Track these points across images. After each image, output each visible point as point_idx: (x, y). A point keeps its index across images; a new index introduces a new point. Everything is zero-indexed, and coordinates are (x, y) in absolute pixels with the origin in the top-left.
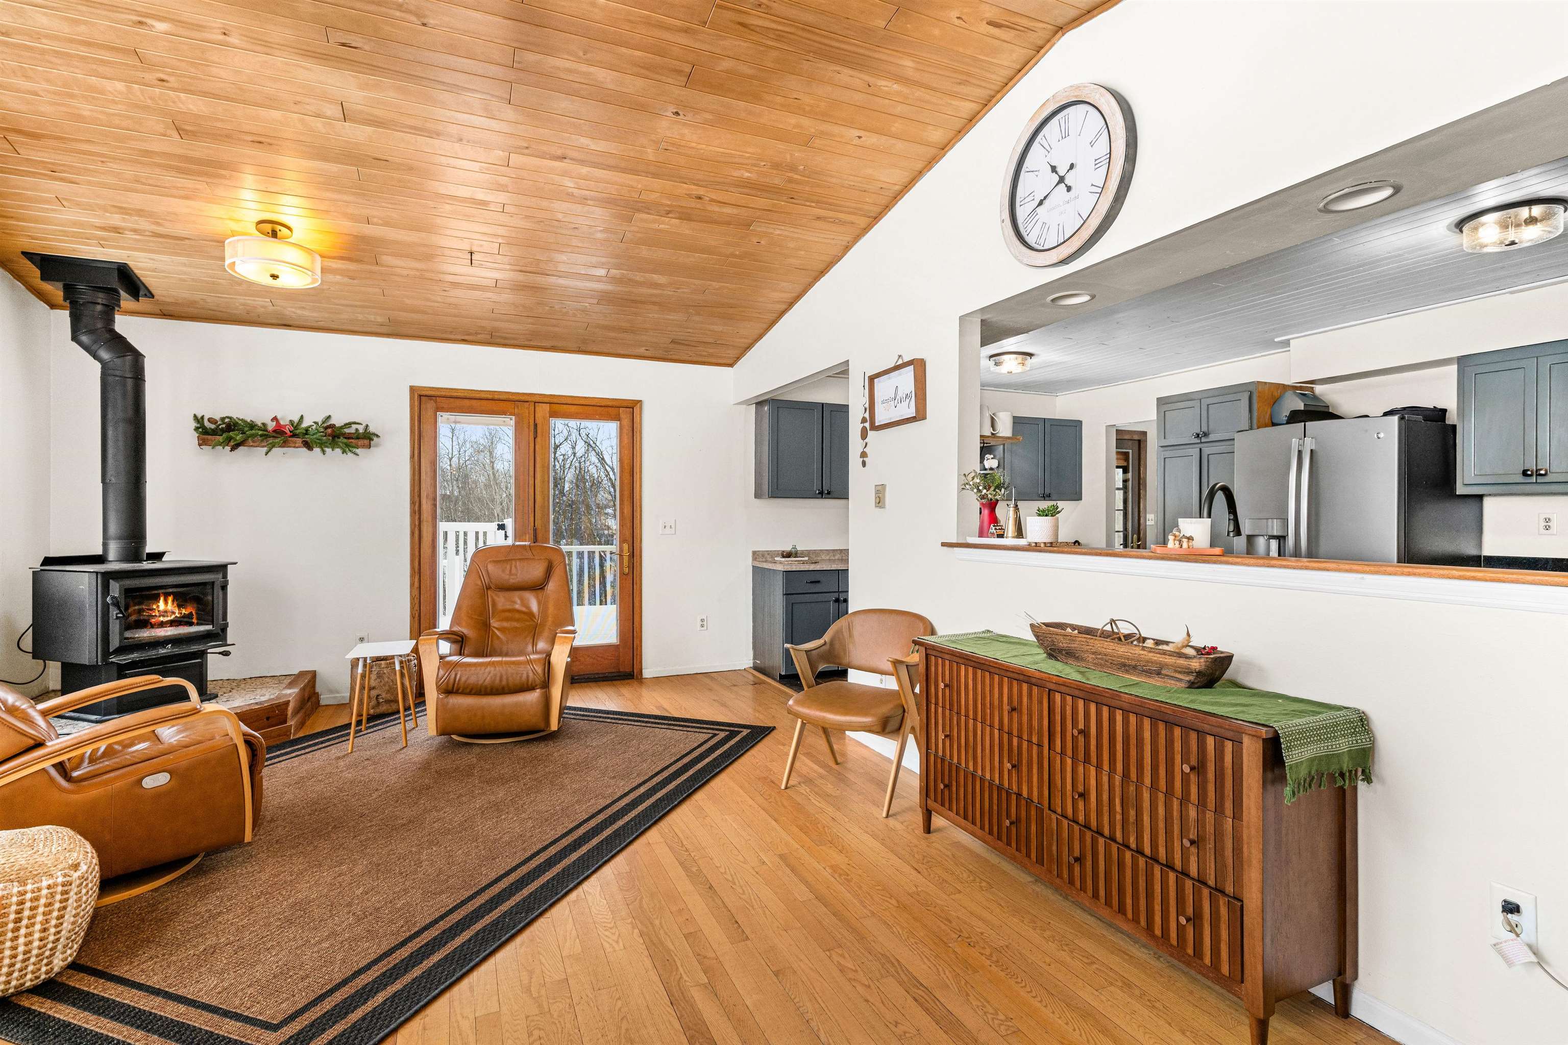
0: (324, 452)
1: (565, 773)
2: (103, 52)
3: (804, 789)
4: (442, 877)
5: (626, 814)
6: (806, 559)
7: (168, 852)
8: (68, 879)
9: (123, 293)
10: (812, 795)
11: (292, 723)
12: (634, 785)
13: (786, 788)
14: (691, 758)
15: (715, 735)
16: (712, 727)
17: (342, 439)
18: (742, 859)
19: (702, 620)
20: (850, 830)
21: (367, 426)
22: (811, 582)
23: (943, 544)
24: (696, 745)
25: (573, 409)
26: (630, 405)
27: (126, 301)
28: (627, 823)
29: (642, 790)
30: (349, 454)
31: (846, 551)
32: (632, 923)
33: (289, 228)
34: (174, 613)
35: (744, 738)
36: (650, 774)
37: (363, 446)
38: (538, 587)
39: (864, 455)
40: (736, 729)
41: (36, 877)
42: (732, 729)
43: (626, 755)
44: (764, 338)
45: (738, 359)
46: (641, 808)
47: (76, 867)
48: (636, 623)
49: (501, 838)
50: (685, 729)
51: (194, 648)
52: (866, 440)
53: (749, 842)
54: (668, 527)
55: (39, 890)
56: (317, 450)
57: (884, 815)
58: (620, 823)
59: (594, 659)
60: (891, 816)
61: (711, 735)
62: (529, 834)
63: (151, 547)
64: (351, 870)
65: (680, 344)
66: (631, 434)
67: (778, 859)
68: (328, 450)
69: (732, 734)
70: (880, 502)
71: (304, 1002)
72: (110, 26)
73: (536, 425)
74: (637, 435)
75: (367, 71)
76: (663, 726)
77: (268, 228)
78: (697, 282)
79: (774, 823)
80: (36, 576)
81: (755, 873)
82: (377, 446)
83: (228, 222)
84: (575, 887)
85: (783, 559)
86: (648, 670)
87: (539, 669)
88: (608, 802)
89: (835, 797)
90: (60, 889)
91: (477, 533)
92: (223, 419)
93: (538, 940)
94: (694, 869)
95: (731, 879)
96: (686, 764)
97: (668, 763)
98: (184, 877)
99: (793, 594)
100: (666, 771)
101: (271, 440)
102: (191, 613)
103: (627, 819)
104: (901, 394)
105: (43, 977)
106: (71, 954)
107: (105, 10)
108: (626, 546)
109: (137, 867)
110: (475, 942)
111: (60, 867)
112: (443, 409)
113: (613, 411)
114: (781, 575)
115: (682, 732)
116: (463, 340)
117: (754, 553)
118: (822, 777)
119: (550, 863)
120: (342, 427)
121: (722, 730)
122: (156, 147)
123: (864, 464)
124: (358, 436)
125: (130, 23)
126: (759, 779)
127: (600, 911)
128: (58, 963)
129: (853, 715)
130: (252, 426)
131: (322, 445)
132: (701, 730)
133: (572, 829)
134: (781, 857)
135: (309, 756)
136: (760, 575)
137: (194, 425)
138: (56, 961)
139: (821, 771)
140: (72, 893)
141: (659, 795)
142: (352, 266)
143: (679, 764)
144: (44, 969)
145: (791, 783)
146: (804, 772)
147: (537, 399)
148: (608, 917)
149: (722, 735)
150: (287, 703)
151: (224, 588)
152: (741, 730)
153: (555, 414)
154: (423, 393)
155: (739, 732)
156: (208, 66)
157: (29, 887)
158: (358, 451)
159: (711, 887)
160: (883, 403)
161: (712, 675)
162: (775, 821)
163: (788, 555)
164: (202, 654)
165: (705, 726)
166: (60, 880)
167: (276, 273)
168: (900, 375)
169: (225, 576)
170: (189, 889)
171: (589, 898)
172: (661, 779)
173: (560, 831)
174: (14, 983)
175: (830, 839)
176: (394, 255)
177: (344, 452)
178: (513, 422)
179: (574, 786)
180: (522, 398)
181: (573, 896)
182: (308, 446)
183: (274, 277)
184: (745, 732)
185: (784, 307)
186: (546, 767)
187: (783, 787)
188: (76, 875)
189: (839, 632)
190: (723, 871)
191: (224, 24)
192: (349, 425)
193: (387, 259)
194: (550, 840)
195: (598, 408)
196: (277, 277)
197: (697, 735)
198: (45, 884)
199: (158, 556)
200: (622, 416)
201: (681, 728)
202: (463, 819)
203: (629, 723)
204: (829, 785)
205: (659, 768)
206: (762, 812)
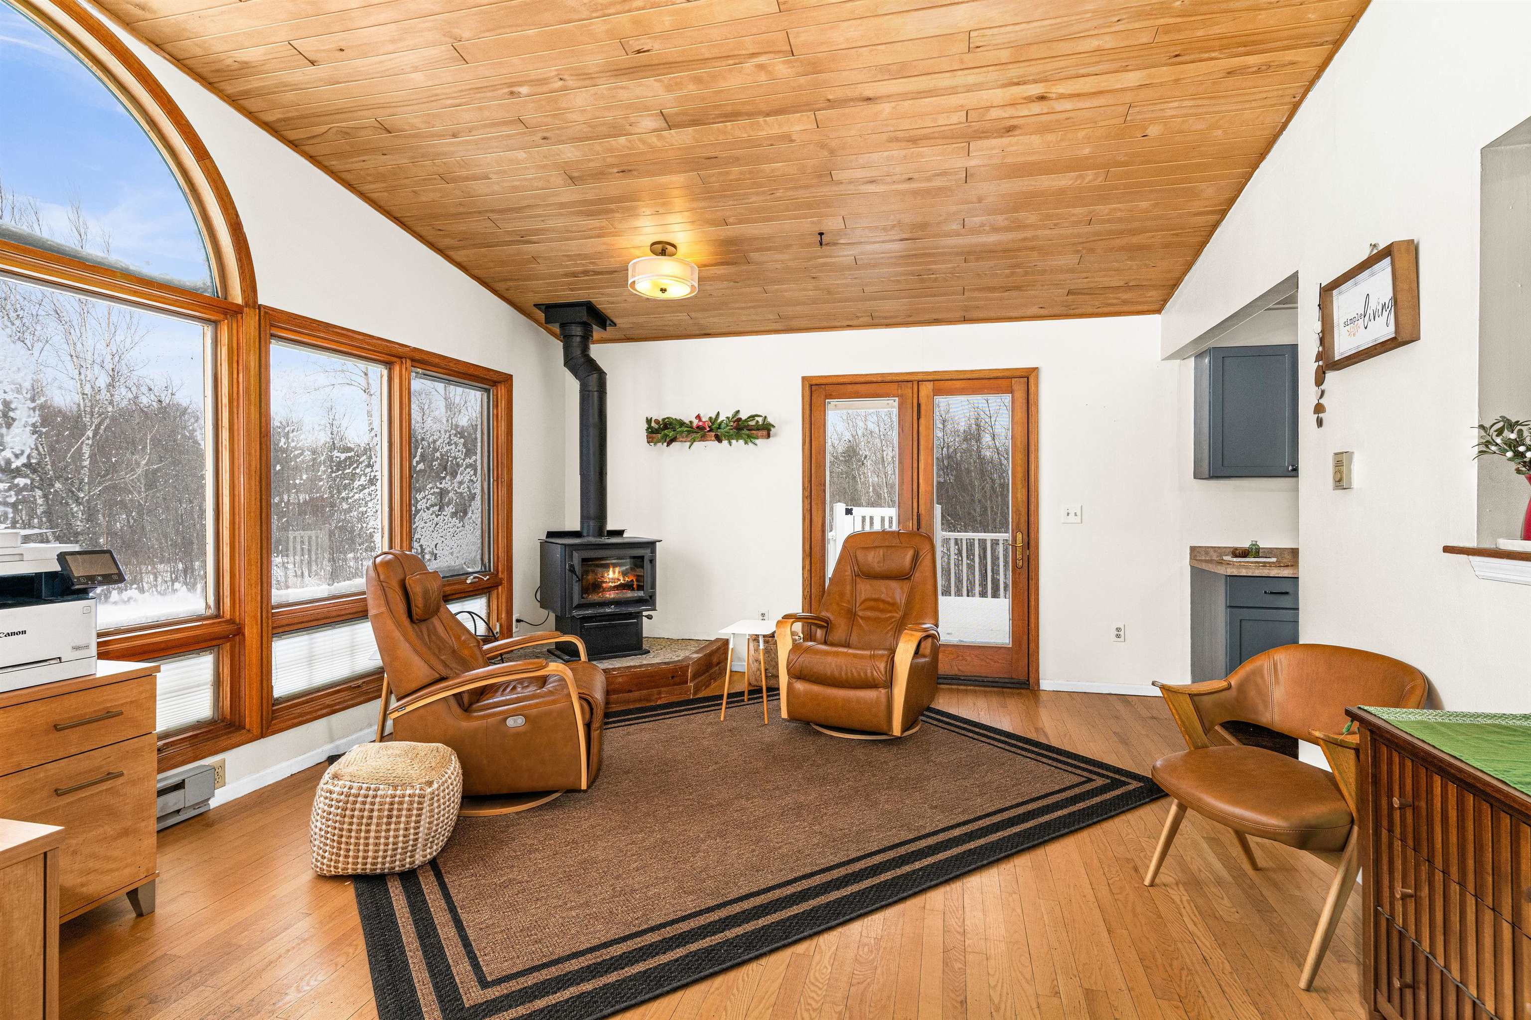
0: (730, 444)
1: (888, 788)
2: (504, 128)
3: (1180, 895)
4: (704, 875)
5: (920, 859)
6: (1274, 560)
7: (525, 784)
8: (422, 792)
9: (595, 327)
10: (1188, 908)
11: (692, 684)
12: (952, 823)
13: (1152, 884)
14: (1041, 805)
15: (1090, 780)
16: (1091, 768)
17: (745, 432)
18: (1029, 976)
19: (1118, 629)
20: (1226, 989)
21: (766, 417)
22: (1271, 593)
23: (1447, 549)
24: (1057, 788)
25: (958, 384)
26: (1024, 374)
27: (597, 332)
28: (914, 872)
29: (957, 832)
30: (750, 444)
31: (1295, 552)
32: (840, 1013)
33: (674, 246)
34: (619, 580)
35: (1129, 793)
36: (979, 814)
37: (762, 437)
38: (903, 576)
39: (1319, 409)
40: (1123, 779)
41: (404, 786)
42: (1117, 777)
43: (965, 783)
44: (1194, 268)
45: (1165, 301)
46: (941, 856)
47: (430, 784)
48: (1032, 625)
49: (780, 848)
50: (1055, 764)
51: (632, 609)
52: (1322, 387)
53: (1053, 952)
54: (1072, 515)
55: (404, 796)
56: (725, 442)
57: (1303, 984)
58: (907, 869)
59: (982, 660)
60: (1317, 991)
61: (1084, 779)
62: (807, 852)
63: (611, 526)
64: (644, 840)
65: (1079, 294)
66: (1025, 408)
67: (1081, 997)
68: (734, 442)
69: (1115, 784)
70: (1341, 482)
71: (520, 968)
72: (499, 105)
73: (919, 405)
74: (1032, 408)
75: (666, 71)
76: (1029, 755)
77: (660, 247)
78: (1078, 210)
79: (1106, 934)
80: (543, 544)
81: (1034, 1005)
82: (775, 435)
83: (632, 250)
84: (810, 936)
85: (1235, 559)
86: (1046, 681)
87: (882, 666)
88: (911, 836)
89: (1227, 923)
90: (416, 799)
91: (864, 518)
92: (664, 420)
93: (735, 991)
94: (957, 965)
95: (996, 1001)
96: (1029, 812)
97: (1008, 804)
98: (540, 808)
99: (1241, 607)
100: (999, 815)
101: (694, 435)
102: (632, 581)
103: (917, 865)
104: (1373, 305)
105: (407, 866)
106: (432, 851)
107: (490, 91)
108: (1019, 536)
109: (505, 791)
110: (679, 965)
111: (420, 781)
112: (830, 396)
113: (1004, 383)
114: (1223, 581)
115: (1049, 767)
116: (848, 326)
117: (1193, 549)
118: (1219, 882)
119: (804, 896)
120: (746, 420)
121: (1103, 776)
122: (564, 199)
123: (1320, 423)
124: (758, 428)
125: (507, 96)
126: (1117, 859)
127: (817, 980)
128: (419, 859)
129: (1247, 808)
130: (682, 424)
131: (729, 438)
132: (1074, 770)
133: (853, 859)
134: (1089, 994)
135: (692, 717)
136: (1200, 577)
137: (646, 426)
138: (417, 856)
139: (1224, 873)
140: (425, 805)
141: (972, 845)
142: (732, 269)
143: (1021, 810)
144: (408, 860)
145: (1162, 878)
146: (1194, 867)
147: (920, 377)
148: (820, 992)
149: (1100, 782)
150: (687, 667)
151: (652, 561)
152: (1130, 781)
153: (938, 392)
154: (814, 382)
155: (1125, 784)
156: (563, 114)
157: (398, 792)
158: (757, 441)
159: (964, 1002)
160: (1346, 325)
161: (1130, 699)
162: (1109, 931)
163: (1243, 553)
164: (638, 615)
165: (1082, 765)
166: (417, 792)
167: (664, 287)
168: (1373, 274)
169: (653, 551)
170: (535, 820)
171: (817, 958)
172: (988, 823)
173: (841, 857)
174: (387, 865)
175: (1183, 994)
176: (758, 250)
177: (746, 443)
178: (896, 404)
179: (886, 806)
180: (906, 378)
181: (801, 948)
182: (719, 439)
183: (663, 290)
184: (1134, 785)
185: (1216, 217)
186: (874, 775)
187: (1147, 882)
188: (429, 790)
189: (1253, 673)
190: (993, 984)
191: (556, 70)
192: (753, 417)
193: (754, 256)
194: (822, 866)
195: (986, 381)
196: (665, 290)
197: (1065, 775)
198: (408, 792)
199: (620, 533)
200: (1015, 387)
201: (1050, 762)
202: (762, 815)
203: (992, 742)
204: (1226, 902)
205: (993, 809)
206: (1097, 913)
